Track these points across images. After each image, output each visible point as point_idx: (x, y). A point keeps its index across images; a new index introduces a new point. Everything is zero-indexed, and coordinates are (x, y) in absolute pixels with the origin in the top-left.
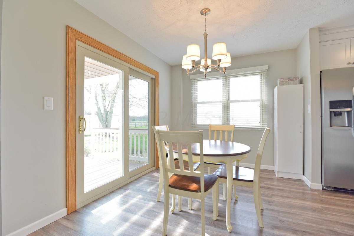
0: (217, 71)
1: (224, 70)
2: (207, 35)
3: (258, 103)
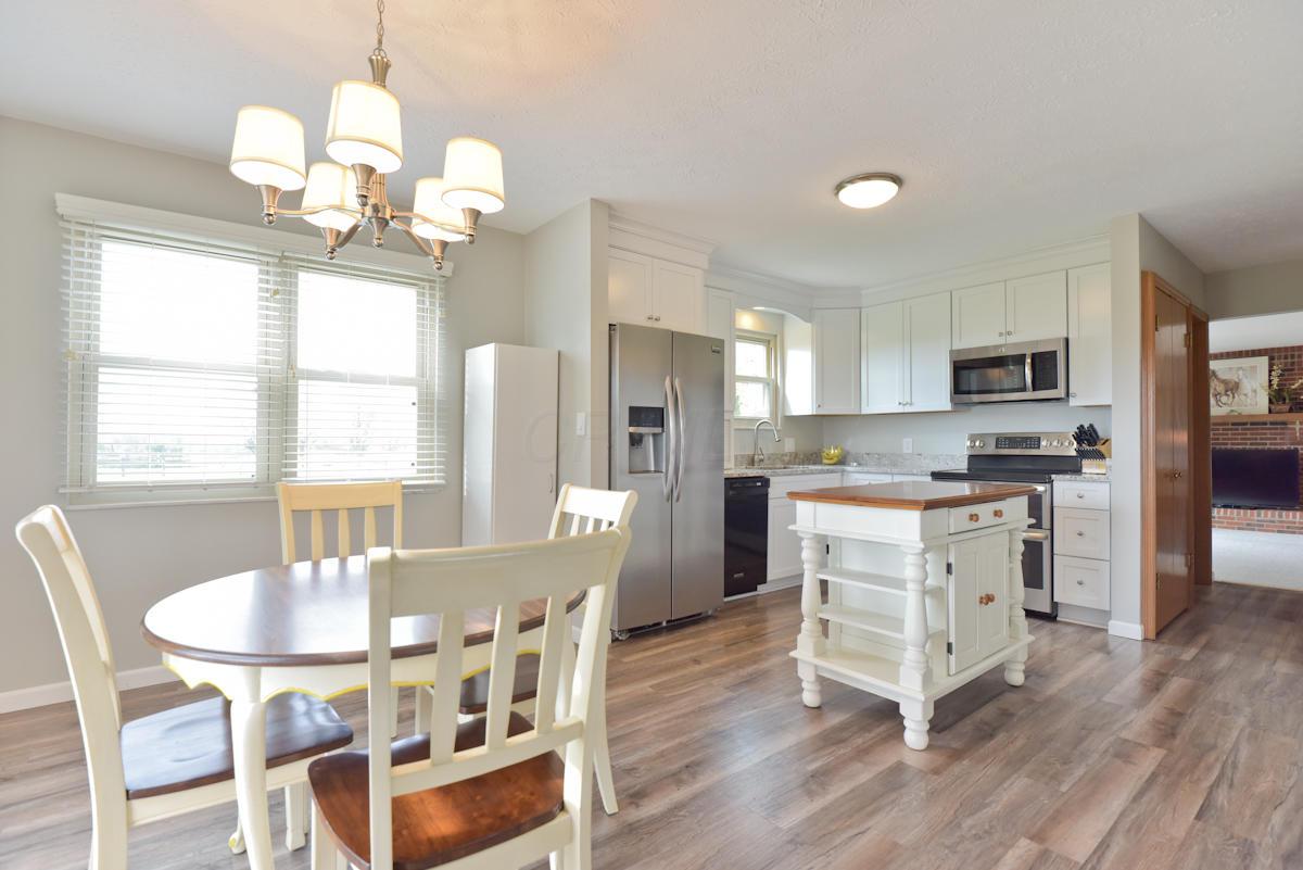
0: (420, 255)
1: (437, 252)
2: (387, 66)
3: (412, 393)
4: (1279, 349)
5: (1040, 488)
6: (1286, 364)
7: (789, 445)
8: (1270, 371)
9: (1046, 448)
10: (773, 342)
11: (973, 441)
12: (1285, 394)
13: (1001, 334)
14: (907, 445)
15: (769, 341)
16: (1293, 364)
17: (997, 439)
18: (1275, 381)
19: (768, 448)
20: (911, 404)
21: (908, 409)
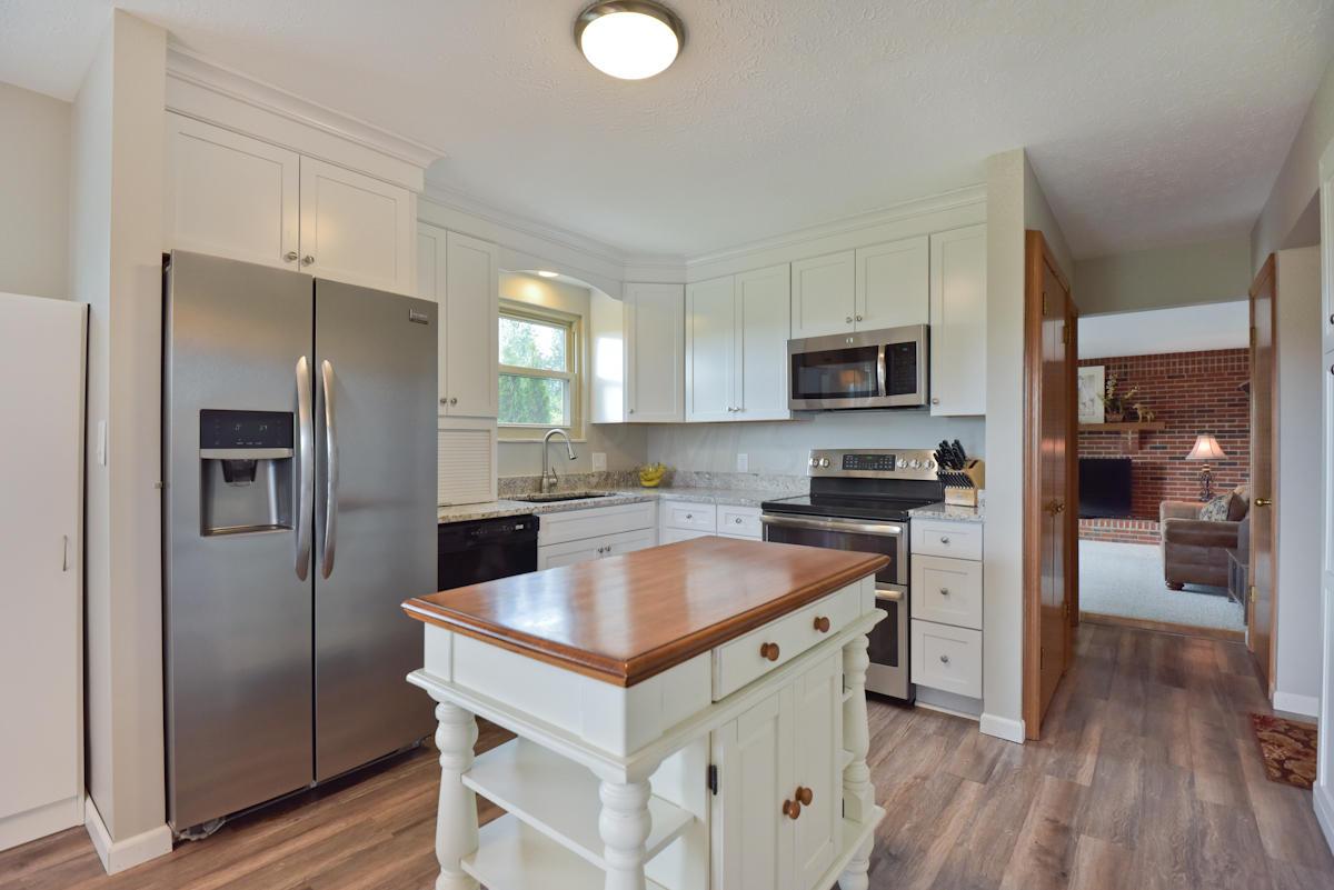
4: (1114, 359)
5: (894, 529)
6: (1120, 374)
7: (599, 462)
8: (1106, 381)
9: (903, 470)
10: (573, 322)
11: (816, 459)
12: (1119, 404)
13: (849, 320)
14: (743, 462)
15: (571, 323)
16: (1126, 373)
17: (845, 457)
18: (1111, 390)
19: (561, 468)
20: (743, 410)
21: (739, 417)
